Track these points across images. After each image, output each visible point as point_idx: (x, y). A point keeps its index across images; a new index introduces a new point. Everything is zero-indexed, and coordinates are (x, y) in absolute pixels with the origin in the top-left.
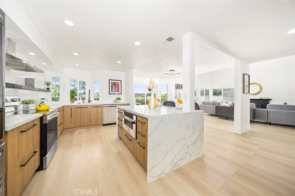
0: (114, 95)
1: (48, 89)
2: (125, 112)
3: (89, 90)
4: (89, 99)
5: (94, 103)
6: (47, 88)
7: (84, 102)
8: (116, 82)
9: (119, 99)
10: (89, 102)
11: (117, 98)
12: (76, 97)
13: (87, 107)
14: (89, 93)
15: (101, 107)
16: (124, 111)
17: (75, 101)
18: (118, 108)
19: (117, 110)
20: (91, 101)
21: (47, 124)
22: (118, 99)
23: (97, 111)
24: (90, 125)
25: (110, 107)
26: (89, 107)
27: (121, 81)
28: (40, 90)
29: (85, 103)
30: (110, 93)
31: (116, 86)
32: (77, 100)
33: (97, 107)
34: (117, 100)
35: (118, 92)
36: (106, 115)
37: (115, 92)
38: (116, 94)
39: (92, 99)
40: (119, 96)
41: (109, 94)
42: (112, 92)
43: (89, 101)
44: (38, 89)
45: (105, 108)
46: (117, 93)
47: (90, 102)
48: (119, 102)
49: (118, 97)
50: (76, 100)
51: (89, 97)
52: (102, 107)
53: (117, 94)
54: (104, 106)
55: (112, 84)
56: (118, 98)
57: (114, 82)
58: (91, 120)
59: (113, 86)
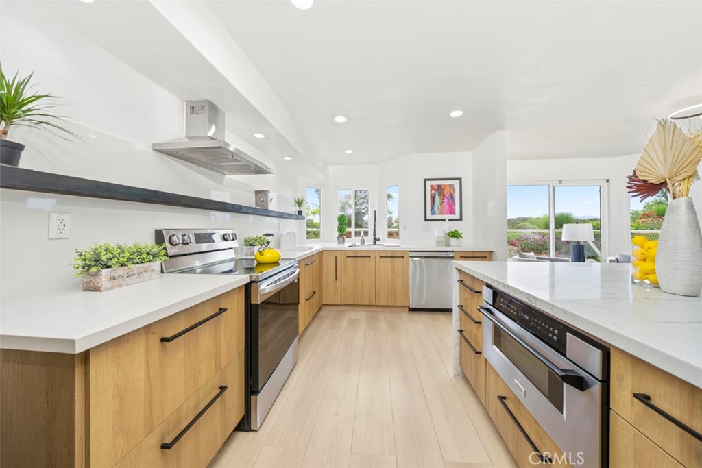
0: (440, 222)
1: (300, 213)
2: (496, 293)
3: (375, 212)
4: (374, 235)
5: (387, 244)
6: (298, 212)
7: (363, 242)
8: (444, 185)
9: (455, 235)
10: (375, 243)
11: (447, 232)
12: (348, 230)
13: (370, 257)
14: (375, 220)
15: (403, 257)
16: (489, 286)
17: (346, 239)
18: (459, 270)
19: (456, 276)
20: (379, 240)
21: (258, 304)
22: (453, 236)
23: (393, 267)
24: (377, 304)
25: (426, 259)
26: (373, 256)
27: (460, 179)
28: (280, 215)
29: (366, 244)
30: (428, 218)
31: (444, 196)
32: (350, 237)
33: (393, 256)
34: (448, 237)
35: (452, 212)
36: (418, 281)
37: (441, 213)
38: (444, 220)
39: (382, 233)
40: (454, 226)
41: (426, 220)
42: (433, 213)
43: (375, 240)
44: (278, 212)
45: (413, 261)
46: (447, 217)
47: (377, 242)
48: (455, 245)
49: (453, 230)
50: (349, 235)
51: (375, 229)
52: (406, 257)
53: (450, 220)
54: (411, 254)
55: (433, 191)
56: (452, 233)
57: (438, 186)
58: (379, 291)
59: (437, 196)
